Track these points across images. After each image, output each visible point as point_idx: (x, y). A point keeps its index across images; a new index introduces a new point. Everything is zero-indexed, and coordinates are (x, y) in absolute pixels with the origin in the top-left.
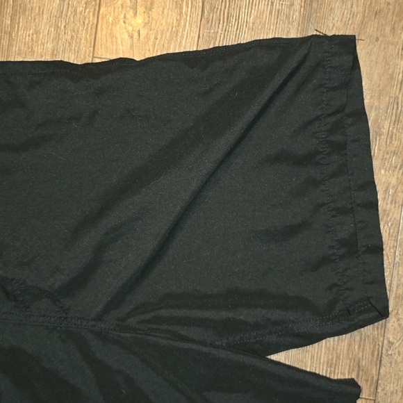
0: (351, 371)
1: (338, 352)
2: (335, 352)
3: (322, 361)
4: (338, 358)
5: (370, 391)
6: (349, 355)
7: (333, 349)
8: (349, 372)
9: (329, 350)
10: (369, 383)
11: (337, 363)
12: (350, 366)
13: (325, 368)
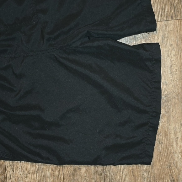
0: (171, 9)
1: (164, 3)
2: (163, 3)
3: (159, 8)
4: (165, 5)
5: (181, 16)
6: (169, 3)
7: (162, 2)
8: (170, 10)
9: (160, 3)
10: (179, 12)
11: (165, 8)
12: (170, 8)
13: (160, 11)
